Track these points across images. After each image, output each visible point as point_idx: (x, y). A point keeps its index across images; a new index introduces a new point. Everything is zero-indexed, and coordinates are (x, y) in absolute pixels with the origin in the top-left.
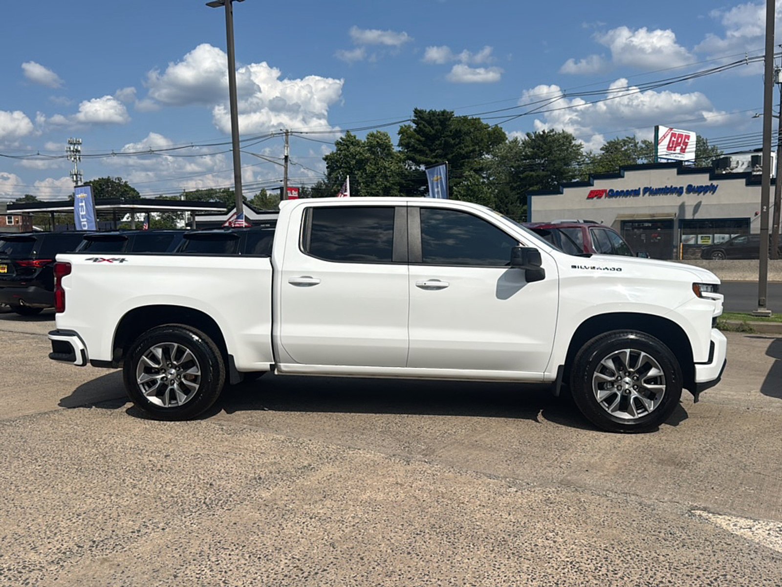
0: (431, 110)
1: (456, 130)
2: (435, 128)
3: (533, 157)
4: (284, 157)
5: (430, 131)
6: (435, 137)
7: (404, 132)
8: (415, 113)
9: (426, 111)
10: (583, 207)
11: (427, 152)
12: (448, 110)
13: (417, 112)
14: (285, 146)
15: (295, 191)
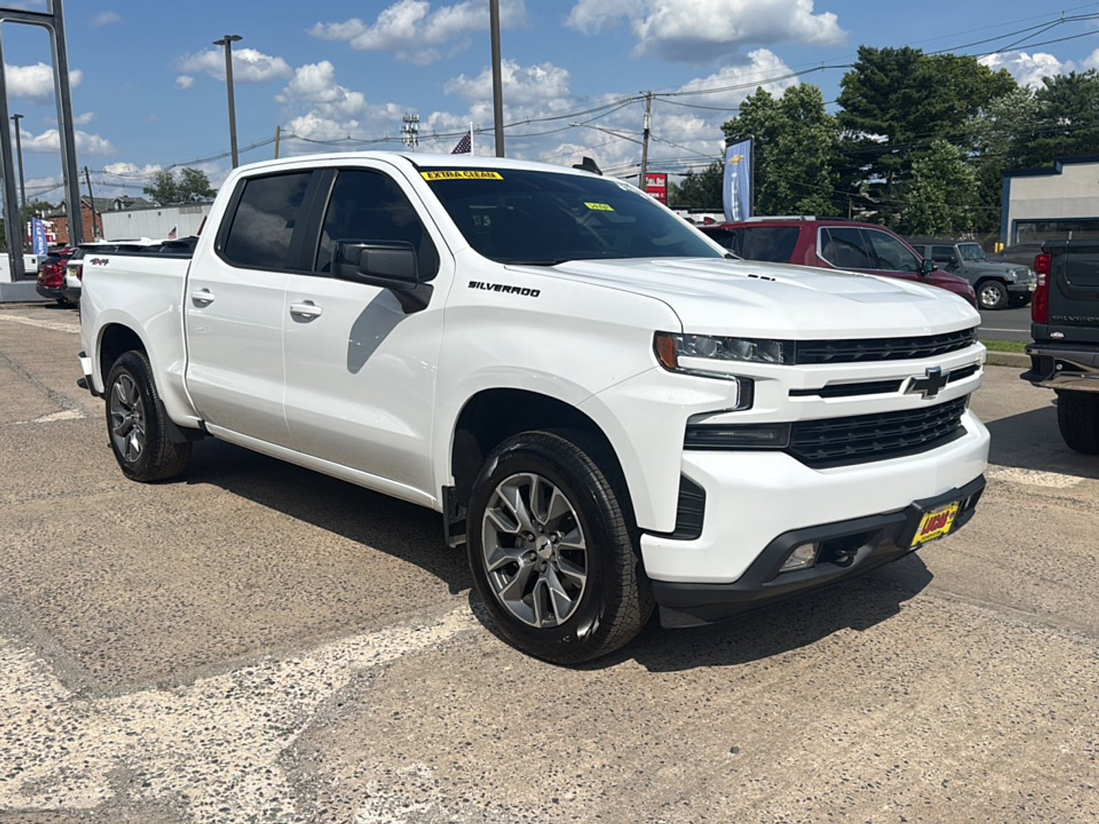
0: (885, 49)
1: (924, 77)
2: (891, 75)
3: (1055, 113)
4: (643, 131)
5: (883, 81)
6: (892, 89)
7: (850, 82)
8: (860, 53)
9: (877, 51)
10: (1093, 195)
11: (876, 112)
12: (912, 47)
13: (865, 53)
14: (645, 116)
15: (661, 178)
